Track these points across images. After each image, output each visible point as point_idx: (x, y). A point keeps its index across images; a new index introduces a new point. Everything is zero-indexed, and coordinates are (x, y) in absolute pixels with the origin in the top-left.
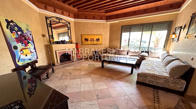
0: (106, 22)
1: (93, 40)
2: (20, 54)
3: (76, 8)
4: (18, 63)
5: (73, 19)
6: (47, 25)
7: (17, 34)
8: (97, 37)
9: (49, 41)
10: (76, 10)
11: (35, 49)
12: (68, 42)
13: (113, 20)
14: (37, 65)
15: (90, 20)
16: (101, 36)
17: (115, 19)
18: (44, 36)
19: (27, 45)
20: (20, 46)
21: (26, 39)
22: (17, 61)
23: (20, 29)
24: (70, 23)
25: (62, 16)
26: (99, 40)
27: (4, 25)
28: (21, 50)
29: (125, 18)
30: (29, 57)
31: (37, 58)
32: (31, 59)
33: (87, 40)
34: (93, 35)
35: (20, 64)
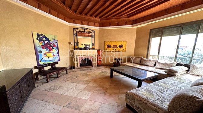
0: (132, 27)
1: (115, 47)
2: (43, 56)
3: (98, 18)
4: (40, 63)
5: (98, 27)
6: (74, 35)
7: (44, 43)
8: (120, 44)
9: (74, 47)
10: (98, 19)
11: (58, 53)
12: (91, 48)
13: (140, 23)
14: (57, 66)
15: (114, 27)
16: (125, 42)
17: (141, 23)
18: (70, 43)
19: (51, 50)
20: (44, 51)
21: (51, 46)
22: (39, 61)
23: (47, 39)
24: (94, 31)
25: (88, 26)
26: (122, 47)
27: (35, 37)
28: (45, 54)
29: (154, 19)
30: (51, 59)
31: (59, 60)
32: (52, 61)
33: (109, 46)
34: (115, 41)
35: (41, 63)
